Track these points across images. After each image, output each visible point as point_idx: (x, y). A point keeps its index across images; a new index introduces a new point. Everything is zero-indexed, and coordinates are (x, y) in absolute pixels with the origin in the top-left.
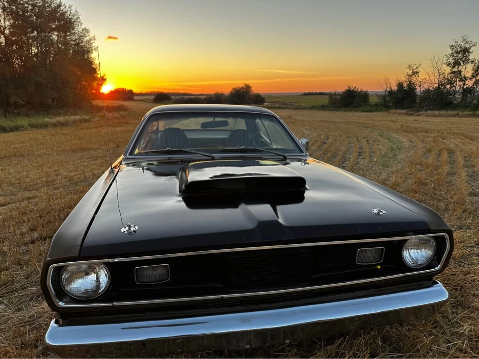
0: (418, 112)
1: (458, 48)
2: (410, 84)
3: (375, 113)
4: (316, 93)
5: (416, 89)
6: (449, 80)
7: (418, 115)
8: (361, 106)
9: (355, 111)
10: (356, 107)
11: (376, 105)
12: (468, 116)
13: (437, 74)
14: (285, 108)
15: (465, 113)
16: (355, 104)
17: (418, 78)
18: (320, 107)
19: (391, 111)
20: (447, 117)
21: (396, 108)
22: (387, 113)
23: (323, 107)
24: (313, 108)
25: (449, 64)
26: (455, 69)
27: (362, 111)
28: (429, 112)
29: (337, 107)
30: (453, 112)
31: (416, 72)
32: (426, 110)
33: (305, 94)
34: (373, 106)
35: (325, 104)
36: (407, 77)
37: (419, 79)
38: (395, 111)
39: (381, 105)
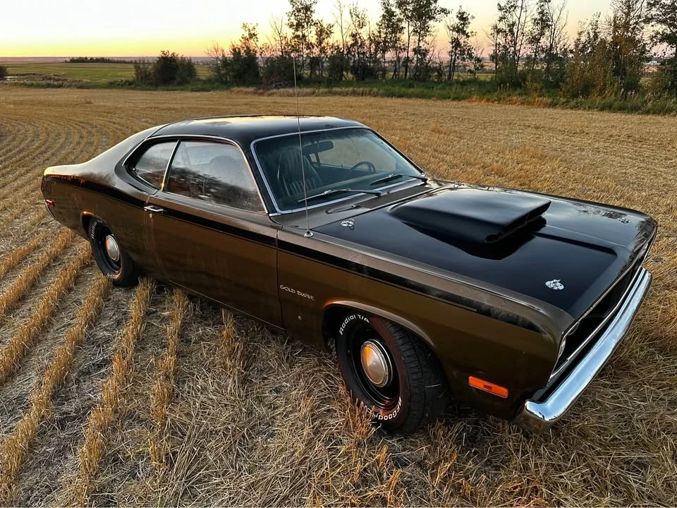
0: (269, 90)
1: (298, 4)
2: (248, 50)
3: (212, 92)
4: (92, 59)
5: (257, 58)
6: (293, 46)
7: (270, 95)
8: (187, 82)
9: (182, 90)
10: (180, 84)
11: (209, 81)
12: (325, 94)
13: (278, 38)
14: (60, 86)
15: (321, 90)
16: (178, 79)
17: (257, 43)
18: (125, 84)
19: (232, 89)
20: (304, 96)
21: (238, 86)
22: (229, 92)
23: (129, 85)
24: (112, 85)
25: (291, 26)
26: (299, 33)
27: (193, 90)
28: (282, 90)
29: (151, 84)
30: (309, 90)
31: (254, 34)
32: (277, 87)
33: (73, 61)
34: (205, 82)
35: (131, 79)
36: (243, 40)
37: (260, 44)
38: (239, 89)
39: (217, 80)
